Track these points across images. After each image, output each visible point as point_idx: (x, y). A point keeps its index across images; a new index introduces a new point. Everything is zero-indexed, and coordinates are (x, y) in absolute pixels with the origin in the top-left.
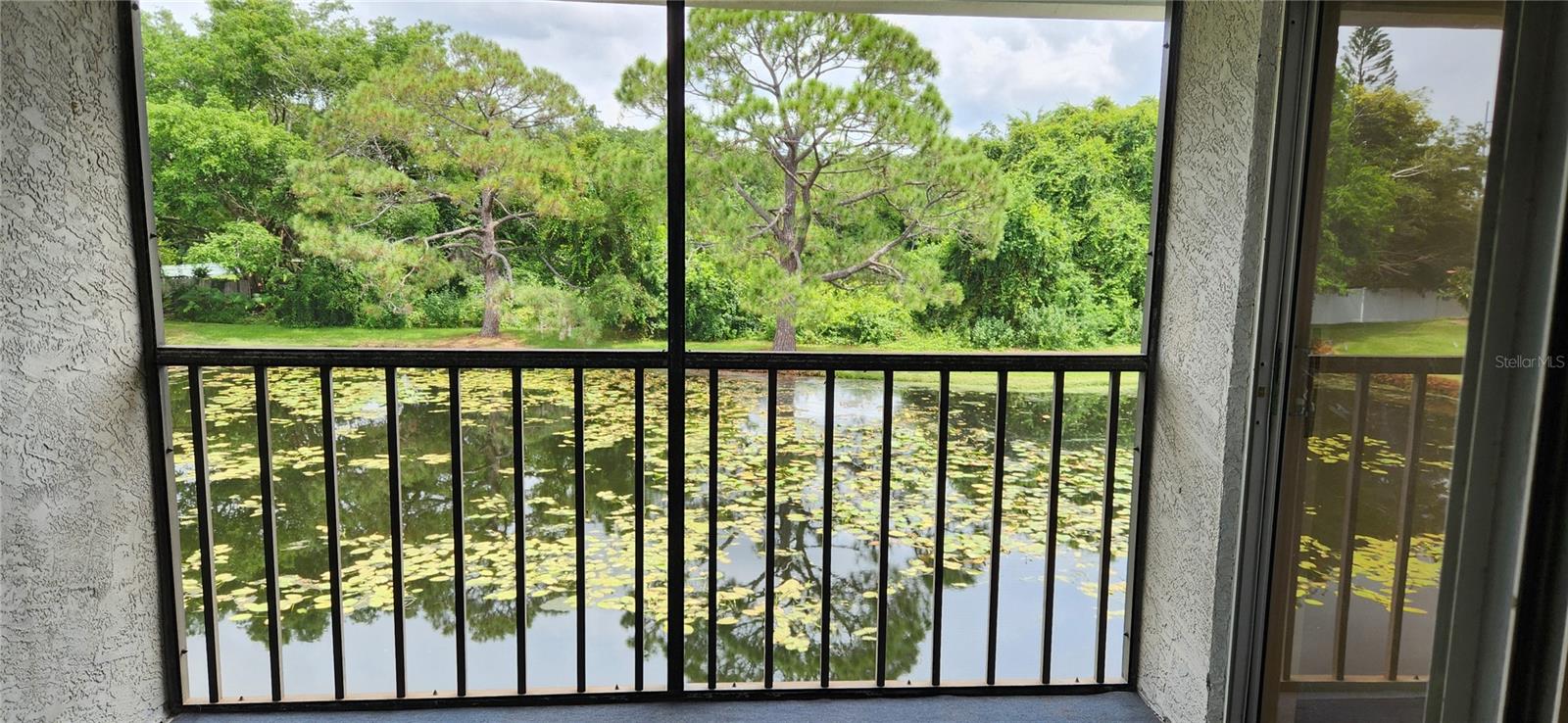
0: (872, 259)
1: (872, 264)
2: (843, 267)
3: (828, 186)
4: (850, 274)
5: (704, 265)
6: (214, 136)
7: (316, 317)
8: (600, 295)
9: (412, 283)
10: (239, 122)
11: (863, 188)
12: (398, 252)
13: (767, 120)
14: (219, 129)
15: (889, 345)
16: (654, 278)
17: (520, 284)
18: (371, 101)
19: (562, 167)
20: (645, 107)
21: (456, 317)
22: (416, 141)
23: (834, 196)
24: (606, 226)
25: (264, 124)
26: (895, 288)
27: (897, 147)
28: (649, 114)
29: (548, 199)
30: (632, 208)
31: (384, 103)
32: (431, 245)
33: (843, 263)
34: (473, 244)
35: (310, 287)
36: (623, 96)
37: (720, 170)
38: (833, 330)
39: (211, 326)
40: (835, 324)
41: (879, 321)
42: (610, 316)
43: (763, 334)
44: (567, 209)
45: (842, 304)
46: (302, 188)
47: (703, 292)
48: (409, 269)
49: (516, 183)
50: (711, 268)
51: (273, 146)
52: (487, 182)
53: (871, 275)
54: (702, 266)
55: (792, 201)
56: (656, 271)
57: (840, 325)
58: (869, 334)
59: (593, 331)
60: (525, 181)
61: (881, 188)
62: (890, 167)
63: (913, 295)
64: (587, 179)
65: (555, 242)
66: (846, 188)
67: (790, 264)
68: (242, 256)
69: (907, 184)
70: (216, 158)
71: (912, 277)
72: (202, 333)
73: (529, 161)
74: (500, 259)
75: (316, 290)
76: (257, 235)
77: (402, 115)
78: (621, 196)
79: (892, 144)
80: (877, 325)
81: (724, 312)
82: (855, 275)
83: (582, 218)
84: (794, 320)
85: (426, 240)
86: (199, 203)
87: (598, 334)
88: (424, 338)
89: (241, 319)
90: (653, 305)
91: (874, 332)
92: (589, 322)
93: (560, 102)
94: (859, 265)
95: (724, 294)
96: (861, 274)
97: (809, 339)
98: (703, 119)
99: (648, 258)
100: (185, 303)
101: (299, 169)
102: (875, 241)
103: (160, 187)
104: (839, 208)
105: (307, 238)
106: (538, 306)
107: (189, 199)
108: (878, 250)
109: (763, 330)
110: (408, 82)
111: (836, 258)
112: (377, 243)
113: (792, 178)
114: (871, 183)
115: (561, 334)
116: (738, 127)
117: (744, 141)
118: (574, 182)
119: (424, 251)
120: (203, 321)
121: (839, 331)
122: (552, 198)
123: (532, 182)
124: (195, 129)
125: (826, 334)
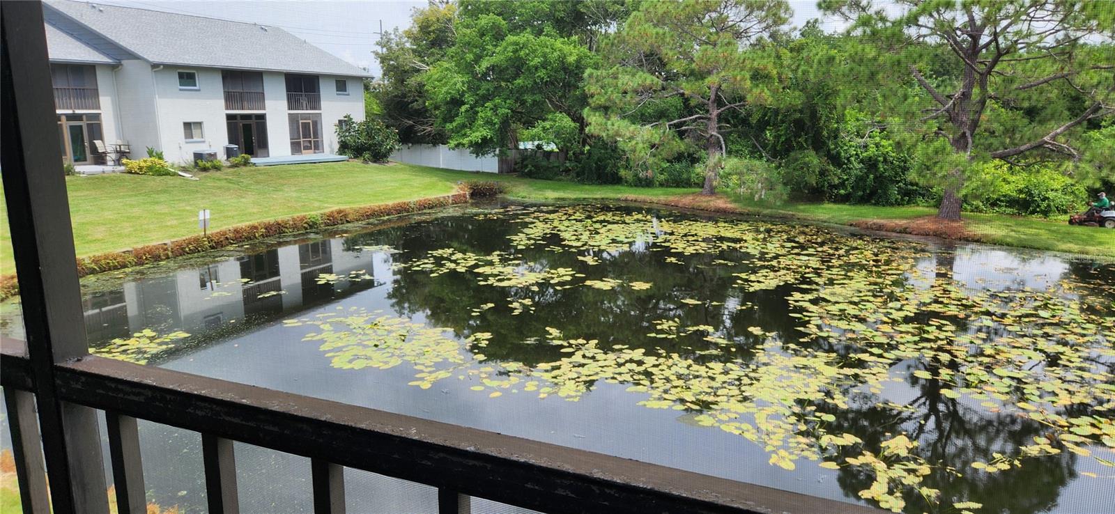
0: (1046, 139)
1: (1046, 143)
2: (1016, 145)
3: (1009, 72)
4: (1022, 152)
5: (884, 142)
6: (545, 55)
7: (599, 177)
8: (792, 166)
9: (654, 156)
10: (560, 45)
11: (1046, 73)
12: (647, 132)
13: (948, 15)
14: (548, 51)
15: (1059, 217)
16: (839, 153)
17: (729, 157)
18: (638, 25)
19: (770, 66)
20: (843, 14)
21: (689, 179)
22: (668, 52)
23: (1012, 81)
24: (801, 111)
25: (575, 47)
26: (1069, 165)
27: (1083, 34)
28: (847, 18)
29: (756, 91)
30: (824, 97)
31: (646, 26)
32: (670, 129)
33: (1016, 141)
34: (702, 127)
35: (596, 158)
36: (823, 5)
37: (899, 62)
38: (1002, 201)
39: (538, 181)
40: (1005, 196)
41: (1051, 195)
42: (798, 183)
43: (932, 202)
44: (771, 99)
45: (1013, 178)
46: (592, 88)
47: (880, 165)
48: (653, 146)
49: (732, 80)
50: (890, 145)
51: (578, 61)
52: (713, 80)
53: (1046, 154)
54: (882, 143)
55: (969, 86)
56: (842, 147)
57: (1010, 196)
58: (1039, 206)
59: (782, 195)
60: (738, 78)
61: (1065, 72)
62: (1076, 52)
63: (1087, 172)
64: (791, 75)
65: (763, 125)
66: (1029, 74)
67: (961, 143)
68: (555, 137)
69: (1093, 68)
70: (544, 71)
71: (1088, 155)
72: (532, 186)
73: (743, 62)
74: (718, 138)
75: (599, 159)
76: (566, 122)
77: (657, 33)
78: (816, 87)
79: (1078, 29)
80: (1048, 198)
81: (898, 182)
82: (1027, 153)
83: (782, 106)
84: (958, 192)
85: (667, 124)
86: (534, 101)
87: (785, 197)
88: (664, 194)
89: (557, 178)
90: (835, 175)
91: (1045, 204)
92: (780, 188)
93: (773, 15)
94: (1033, 143)
95: (900, 167)
96: (1035, 152)
97: (976, 208)
98: (889, 19)
99: (836, 137)
100: (526, 166)
101: (591, 76)
102: (1053, 122)
103: (515, 91)
104: (1017, 92)
105: (590, 124)
106: (741, 174)
107: (529, 99)
108: (1055, 131)
109: (933, 199)
110: (665, 9)
111: (1010, 137)
112: (632, 127)
113: (971, 66)
114: (1055, 68)
115: (757, 196)
116: (920, 23)
117: (925, 36)
118: (780, 78)
119: (664, 132)
120: (535, 178)
121: (1007, 202)
122: (759, 91)
123: (743, 79)
124: (534, 51)
125: (994, 204)
